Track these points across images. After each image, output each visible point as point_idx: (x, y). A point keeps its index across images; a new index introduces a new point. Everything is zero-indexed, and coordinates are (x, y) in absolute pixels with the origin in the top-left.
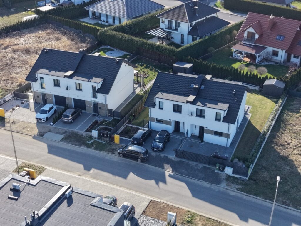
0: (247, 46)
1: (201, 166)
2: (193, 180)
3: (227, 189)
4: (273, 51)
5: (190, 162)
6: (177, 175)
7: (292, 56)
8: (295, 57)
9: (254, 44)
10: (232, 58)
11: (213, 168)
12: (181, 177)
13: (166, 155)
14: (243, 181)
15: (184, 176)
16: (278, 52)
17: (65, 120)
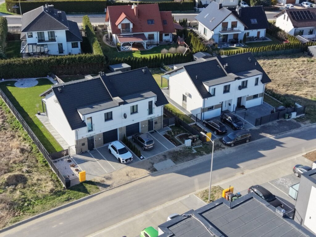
0: (129, 37)
1: (275, 122)
2: (289, 133)
3: (308, 126)
4: (149, 35)
5: (267, 124)
6: (278, 136)
7: (164, 35)
8: (166, 35)
9: (133, 34)
10: (120, 52)
11: (283, 119)
12: (281, 135)
13: (250, 129)
14: (303, 117)
15: (282, 134)
16: (153, 35)
17: (151, 147)
